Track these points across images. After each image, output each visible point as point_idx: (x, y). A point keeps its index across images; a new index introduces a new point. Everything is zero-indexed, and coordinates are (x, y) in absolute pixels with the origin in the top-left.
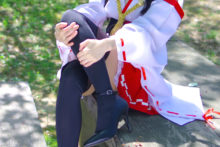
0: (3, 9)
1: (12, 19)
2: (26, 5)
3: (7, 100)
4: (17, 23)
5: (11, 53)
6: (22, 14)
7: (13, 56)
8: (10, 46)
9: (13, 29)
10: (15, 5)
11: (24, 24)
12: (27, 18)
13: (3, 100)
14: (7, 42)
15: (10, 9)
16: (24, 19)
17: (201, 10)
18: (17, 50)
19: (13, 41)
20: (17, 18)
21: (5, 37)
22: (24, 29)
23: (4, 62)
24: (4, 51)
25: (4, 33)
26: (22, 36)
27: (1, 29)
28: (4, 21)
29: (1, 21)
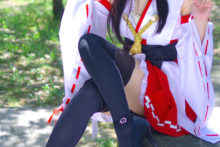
0: (51, 42)
3: (41, 124)
5: (56, 84)
7: (58, 87)
8: (56, 78)
13: (37, 124)
14: (53, 74)
19: (58, 72)
21: (51, 69)
23: (48, 92)
24: (49, 82)
25: (51, 65)
27: (49, 62)
28: (52, 53)
29: (49, 53)
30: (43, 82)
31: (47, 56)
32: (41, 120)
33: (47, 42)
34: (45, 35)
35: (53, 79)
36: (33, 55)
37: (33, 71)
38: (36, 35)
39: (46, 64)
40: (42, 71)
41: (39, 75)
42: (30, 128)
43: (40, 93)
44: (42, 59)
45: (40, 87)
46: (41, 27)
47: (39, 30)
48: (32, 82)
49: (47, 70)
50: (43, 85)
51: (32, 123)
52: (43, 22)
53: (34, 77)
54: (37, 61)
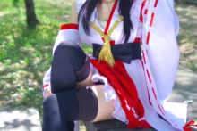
0: (25, 49)
1: (33, 58)
2: (47, 45)
4: (37, 60)
5: (30, 86)
6: (43, 52)
7: (32, 89)
8: (30, 81)
9: (34, 66)
10: (37, 46)
11: (43, 61)
12: (46, 56)
13: (12, 124)
14: (27, 77)
15: (32, 49)
16: (44, 56)
18: (35, 83)
19: (32, 75)
20: (38, 56)
21: (25, 73)
22: (44, 65)
23: (23, 94)
24: (23, 85)
25: (26, 69)
26: (41, 71)
27: (23, 66)
28: (26, 59)
29: (23, 59)
30: (19, 85)
31: (22, 62)
33: (21, 48)
34: (19, 42)
35: (27, 82)
36: (9, 61)
37: (9, 75)
38: (12, 43)
39: (21, 69)
40: (17, 75)
41: (15, 79)
42: (5, 128)
43: (16, 95)
44: (17, 64)
45: (15, 90)
46: (16, 35)
47: (14, 38)
48: (8, 85)
49: (22, 74)
50: (19, 88)
51: (7, 124)
52: (18, 31)
53: (10, 80)
54: (13, 66)
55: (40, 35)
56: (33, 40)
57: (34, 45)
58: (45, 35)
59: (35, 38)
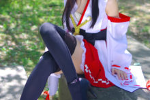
0: (2, 16)
1: (9, 23)
2: (19, 13)
3: (9, 79)
4: (13, 26)
5: (10, 46)
6: (16, 19)
7: (11, 48)
8: (9, 42)
9: (10, 30)
10: (11, 13)
11: (17, 26)
12: (19, 22)
13: (7, 79)
14: (7, 39)
15: (8, 17)
16: (17, 23)
17: (138, 12)
18: (14, 44)
19: (10, 38)
20: (13, 22)
21: (5, 36)
22: (18, 30)
23: (5, 52)
24: (5, 45)
25: (5, 32)
26: (17, 34)
27: (3, 30)
28: (4, 25)
29: (2, 24)
32: (9, 76)
35: (7, 43)
49: (2, 37)
50: (1, 47)
55: (13, 5)
56: (8, 9)
57: (9, 13)
58: (16, 5)
59: (9, 7)
